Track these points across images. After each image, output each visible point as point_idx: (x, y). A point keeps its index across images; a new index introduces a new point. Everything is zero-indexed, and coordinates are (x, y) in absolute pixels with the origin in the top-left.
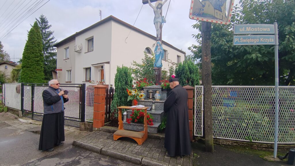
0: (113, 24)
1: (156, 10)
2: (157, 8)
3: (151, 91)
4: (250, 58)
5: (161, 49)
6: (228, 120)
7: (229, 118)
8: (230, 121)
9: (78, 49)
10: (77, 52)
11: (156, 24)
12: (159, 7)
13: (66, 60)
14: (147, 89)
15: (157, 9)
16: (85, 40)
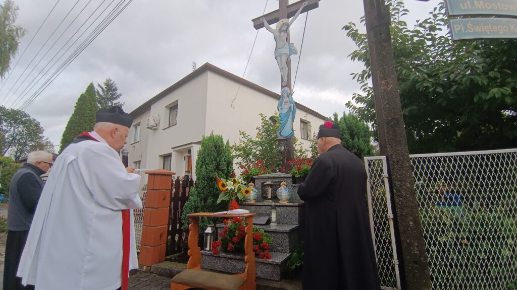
0: (210, 76)
1: (278, 34)
2: (280, 31)
3: (269, 182)
4: (487, 98)
5: (291, 103)
6: (466, 245)
7: (468, 239)
8: (472, 246)
9: (152, 123)
10: (151, 128)
11: (279, 58)
12: (284, 28)
13: (133, 145)
14: (262, 181)
15: (280, 33)
16: (164, 108)
